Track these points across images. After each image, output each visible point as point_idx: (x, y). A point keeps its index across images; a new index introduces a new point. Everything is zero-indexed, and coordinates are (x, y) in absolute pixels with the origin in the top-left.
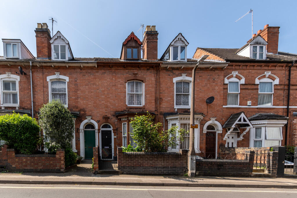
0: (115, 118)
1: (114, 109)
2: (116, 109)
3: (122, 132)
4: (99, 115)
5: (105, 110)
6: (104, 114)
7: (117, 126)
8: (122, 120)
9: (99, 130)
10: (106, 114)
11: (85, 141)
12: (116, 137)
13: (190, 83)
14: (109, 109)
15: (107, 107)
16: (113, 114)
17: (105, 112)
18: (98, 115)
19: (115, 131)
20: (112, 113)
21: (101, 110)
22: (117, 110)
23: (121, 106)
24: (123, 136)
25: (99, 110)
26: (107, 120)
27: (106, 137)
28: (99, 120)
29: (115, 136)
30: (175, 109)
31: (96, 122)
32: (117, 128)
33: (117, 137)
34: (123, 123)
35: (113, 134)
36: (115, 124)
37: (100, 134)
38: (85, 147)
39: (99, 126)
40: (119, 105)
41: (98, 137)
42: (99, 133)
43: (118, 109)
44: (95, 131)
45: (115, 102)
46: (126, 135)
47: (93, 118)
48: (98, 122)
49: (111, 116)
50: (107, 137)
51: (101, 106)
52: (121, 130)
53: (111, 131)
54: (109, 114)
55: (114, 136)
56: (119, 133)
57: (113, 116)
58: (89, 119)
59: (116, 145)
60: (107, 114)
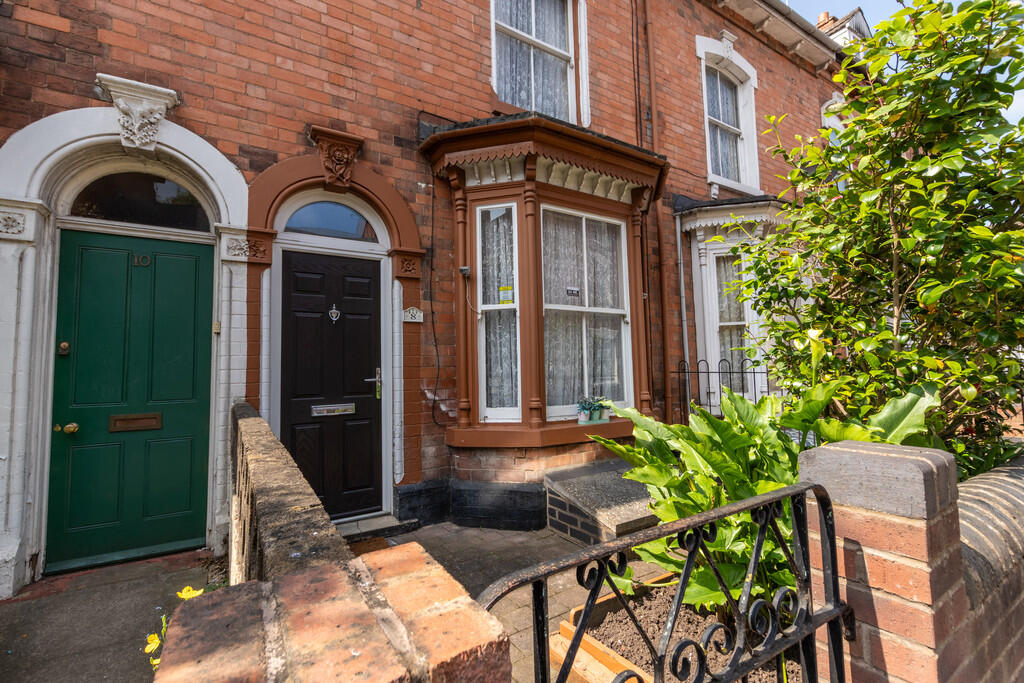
0: (412, 165)
1: (409, 91)
2: (422, 95)
3: (469, 279)
4: (268, 107)
5: (324, 76)
6: (314, 108)
7: (426, 231)
8: (471, 183)
9: (259, 237)
10: (334, 113)
11: (61, 357)
12: (419, 317)
13: (739, 89)
14: (367, 78)
15: (347, 56)
16: (397, 129)
17: (328, 88)
18: (255, 104)
19: (417, 269)
20: (388, 117)
21: (289, 65)
22: (429, 109)
23: (457, 88)
24: (481, 307)
25: (266, 57)
26: (348, 163)
27: (326, 314)
28: (263, 144)
29: (414, 311)
30: (711, 184)
31: (231, 157)
32: (427, 243)
33: (431, 315)
34: (479, 210)
35: (391, 293)
36: (414, 214)
37: (271, 282)
38: (59, 417)
39: (264, 206)
40: (441, 73)
41: (241, 307)
42: (256, 267)
43: (434, 100)
44: (210, 249)
45: (415, 42)
46: (510, 299)
47: (191, 111)
48: (254, 162)
49: (381, 139)
50: (334, 314)
51: (288, 28)
52: (469, 257)
53: (377, 263)
54: (366, 122)
55: (406, 306)
56: (446, 285)
57: (399, 142)
58: (138, 108)
59: (424, 387)
60: (345, 115)
